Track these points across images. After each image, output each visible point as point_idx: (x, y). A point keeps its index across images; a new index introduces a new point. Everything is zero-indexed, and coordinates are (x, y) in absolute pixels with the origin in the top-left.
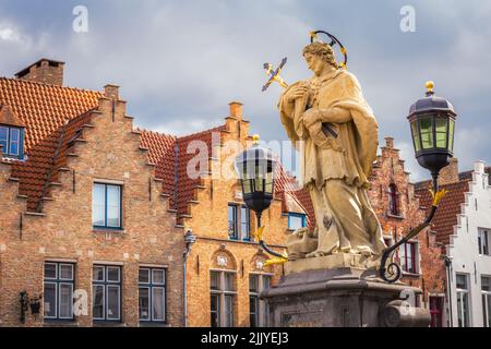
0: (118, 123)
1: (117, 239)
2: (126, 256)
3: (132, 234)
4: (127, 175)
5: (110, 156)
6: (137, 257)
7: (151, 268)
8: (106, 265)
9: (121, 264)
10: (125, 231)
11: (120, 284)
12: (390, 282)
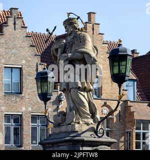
0: (18, 31)
1: (18, 100)
2: (24, 109)
3: (27, 97)
4: (24, 62)
5: (13, 51)
6: (30, 109)
7: (38, 115)
8: (12, 115)
9: (21, 113)
10: (23, 95)
11: (20, 125)
12: (99, 137)
